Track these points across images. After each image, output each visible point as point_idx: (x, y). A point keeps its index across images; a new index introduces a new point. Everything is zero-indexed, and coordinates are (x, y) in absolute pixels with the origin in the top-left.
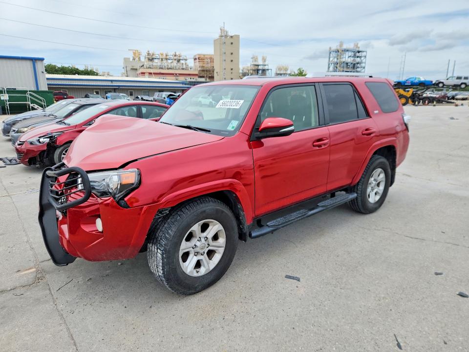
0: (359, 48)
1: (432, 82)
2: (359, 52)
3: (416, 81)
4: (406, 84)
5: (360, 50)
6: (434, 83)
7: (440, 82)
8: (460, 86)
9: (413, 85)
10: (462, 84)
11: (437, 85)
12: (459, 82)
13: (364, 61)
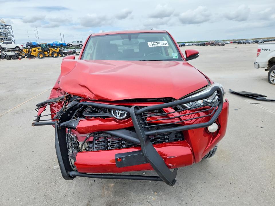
0: (5, 23)
1: (66, 44)
2: (6, 26)
3: (58, 43)
4: (53, 45)
5: (6, 24)
6: (67, 44)
7: (70, 44)
8: (79, 46)
9: (57, 46)
10: (80, 44)
11: (68, 46)
12: (78, 44)
13: (11, 31)
